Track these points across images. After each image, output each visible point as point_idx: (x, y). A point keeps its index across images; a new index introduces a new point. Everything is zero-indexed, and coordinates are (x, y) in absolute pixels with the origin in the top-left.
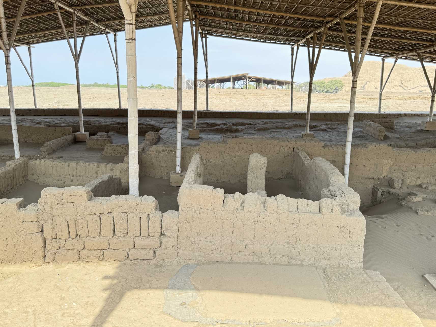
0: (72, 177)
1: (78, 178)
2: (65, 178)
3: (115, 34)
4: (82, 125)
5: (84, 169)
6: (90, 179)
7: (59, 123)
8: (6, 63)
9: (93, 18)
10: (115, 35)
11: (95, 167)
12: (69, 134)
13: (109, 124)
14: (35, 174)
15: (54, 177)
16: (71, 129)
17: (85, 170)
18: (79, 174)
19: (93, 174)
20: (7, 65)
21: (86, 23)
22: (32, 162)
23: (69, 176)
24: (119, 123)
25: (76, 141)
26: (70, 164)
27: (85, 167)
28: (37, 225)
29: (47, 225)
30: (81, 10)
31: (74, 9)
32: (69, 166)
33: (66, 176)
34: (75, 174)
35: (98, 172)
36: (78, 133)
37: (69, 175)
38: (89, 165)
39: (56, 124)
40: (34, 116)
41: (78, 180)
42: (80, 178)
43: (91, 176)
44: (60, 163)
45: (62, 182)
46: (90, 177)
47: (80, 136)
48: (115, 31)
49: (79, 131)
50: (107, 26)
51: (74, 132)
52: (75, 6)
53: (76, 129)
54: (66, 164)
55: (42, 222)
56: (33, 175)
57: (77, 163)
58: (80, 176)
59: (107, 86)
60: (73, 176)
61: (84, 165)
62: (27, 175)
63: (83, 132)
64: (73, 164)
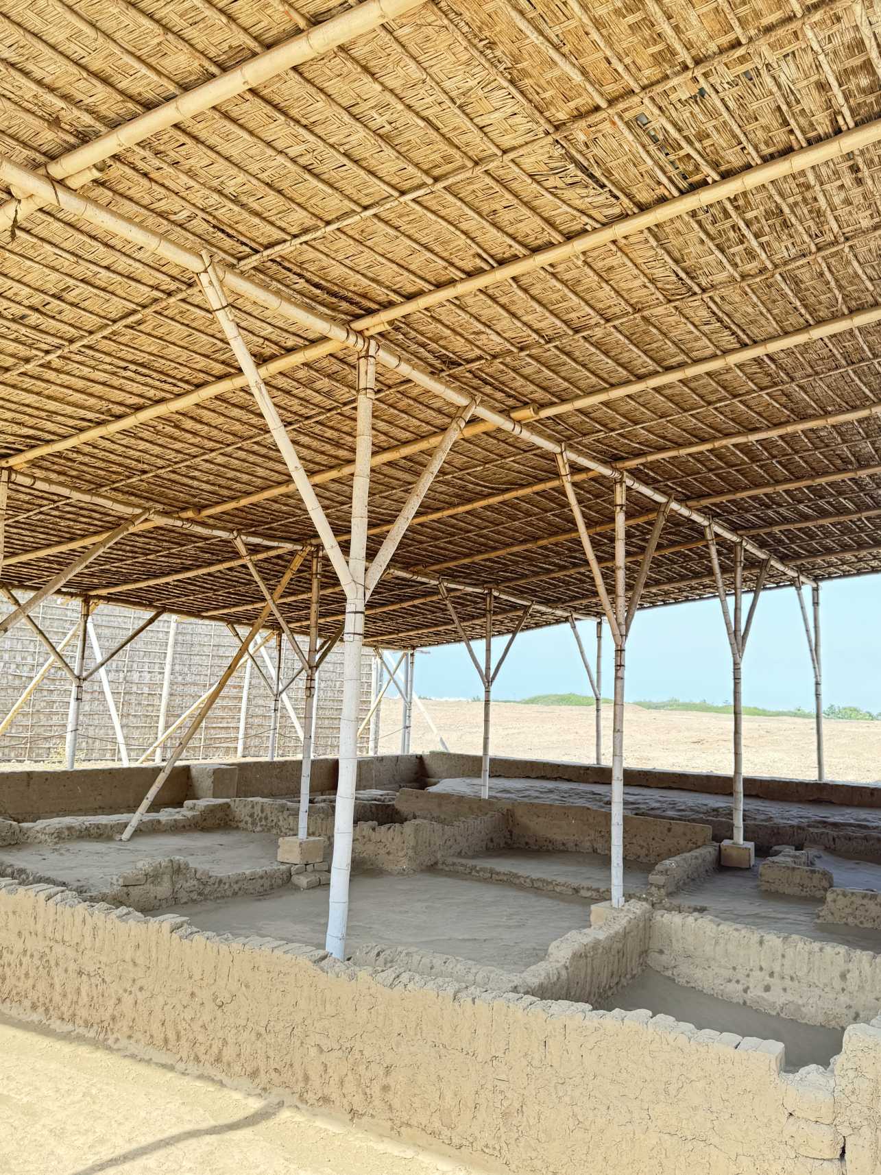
0: (768, 978)
1: (788, 982)
2: (748, 976)
3: (815, 585)
4: (739, 821)
5: (806, 961)
6: (823, 994)
7: (659, 809)
8: (617, 666)
9: (775, 552)
10: (816, 590)
11: (840, 959)
12: (704, 844)
13: (795, 822)
14: (666, 952)
15: (717, 970)
16: (709, 830)
17: (809, 963)
18: (791, 973)
19: (832, 979)
20: (617, 671)
21: (762, 564)
22: (662, 916)
23: (759, 973)
24: (825, 822)
25: (723, 866)
26: (767, 937)
27: (810, 953)
28: (831, 1137)
29: (860, 1142)
30: (752, 537)
31: (741, 536)
32: (761, 943)
33: (751, 970)
34: (777, 969)
35: (848, 976)
36: (726, 842)
37: (761, 969)
38: (821, 950)
39: (652, 809)
40: (595, 783)
41: (785, 990)
42: (790, 983)
43: (826, 985)
44: (737, 930)
45: (740, 987)
46: (821, 986)
47: (734, 853)
48: (816, 579)
49: (731, 838)
50: (801, 570)
51: (717, 838)
52: (745, 528)
53: (722, 831)
54: (755, 938)
55: (846, 1131)
56: (661, 952)
57: (786, 939)
58: (792, 979)
59: (704, 708)
60: (772, 975)
61: (807, 948)
62: (646, 951)
63: (741, 841)
64: (773, 940)
